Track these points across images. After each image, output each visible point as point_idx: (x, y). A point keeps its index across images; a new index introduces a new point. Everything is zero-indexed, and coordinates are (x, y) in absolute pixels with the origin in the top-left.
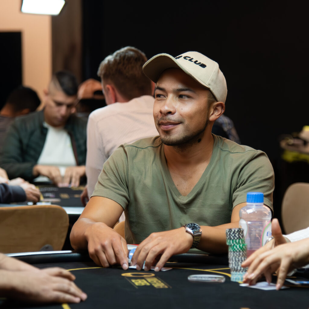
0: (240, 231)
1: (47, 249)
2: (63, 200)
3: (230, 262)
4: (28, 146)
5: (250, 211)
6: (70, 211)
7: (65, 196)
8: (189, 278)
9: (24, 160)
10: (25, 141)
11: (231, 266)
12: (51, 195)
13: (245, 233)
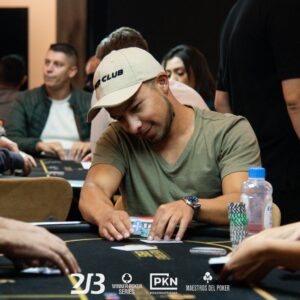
0: (242, 205)
1: (51, 220)
2: (66, 172)
3: (232, 235)
4: (33, 119)
5: (252, 186)
6: (74, 184)
7: (69, 169)
8: (191, 251)
9: (29, 136)
10: (30, 115)
11: (232, 239)
12: (54, 168)
13: (247, 207)
